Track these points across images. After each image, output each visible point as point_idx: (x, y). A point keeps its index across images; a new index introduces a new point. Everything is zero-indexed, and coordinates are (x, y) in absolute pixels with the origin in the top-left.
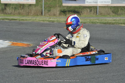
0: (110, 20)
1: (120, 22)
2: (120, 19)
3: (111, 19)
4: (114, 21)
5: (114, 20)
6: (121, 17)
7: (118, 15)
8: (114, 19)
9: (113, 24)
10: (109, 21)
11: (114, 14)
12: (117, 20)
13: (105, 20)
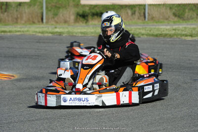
0: (167, 30)
1: (183, 33)
2: (185, 28)
3: (168, 27)
4: (173, 32)
5: (174, 30)
6: (188, 25)
7: (184, 20)
8: (174, 27)
9: (171, 36)
10: (164, 31)
11: (176, 19)
12: (178, 30)
13: (158, 30)
